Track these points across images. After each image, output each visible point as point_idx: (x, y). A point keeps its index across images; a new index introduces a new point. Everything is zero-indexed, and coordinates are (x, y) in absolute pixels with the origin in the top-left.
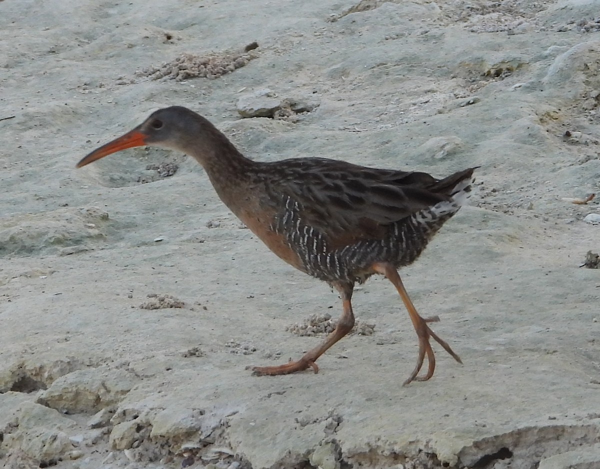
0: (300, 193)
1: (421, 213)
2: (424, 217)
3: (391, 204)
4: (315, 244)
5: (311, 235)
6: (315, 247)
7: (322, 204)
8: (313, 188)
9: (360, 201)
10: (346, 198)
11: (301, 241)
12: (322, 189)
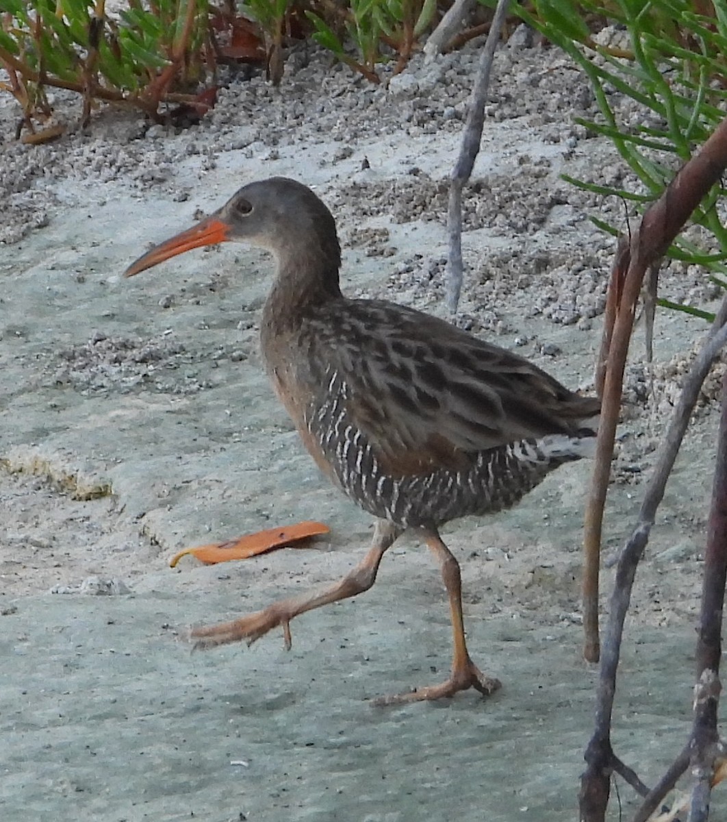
0: (350, 368)
1: (522, 446)
2: (524, 452)
3: (479, 419)
4: (360, 458)
5: (355, 442)
6: (358, 463)
7: (379, 395)
8: (370, 364)
9: (433, 403)
10: (413, 394)
11: (339, 448)
12: (382, 370)
